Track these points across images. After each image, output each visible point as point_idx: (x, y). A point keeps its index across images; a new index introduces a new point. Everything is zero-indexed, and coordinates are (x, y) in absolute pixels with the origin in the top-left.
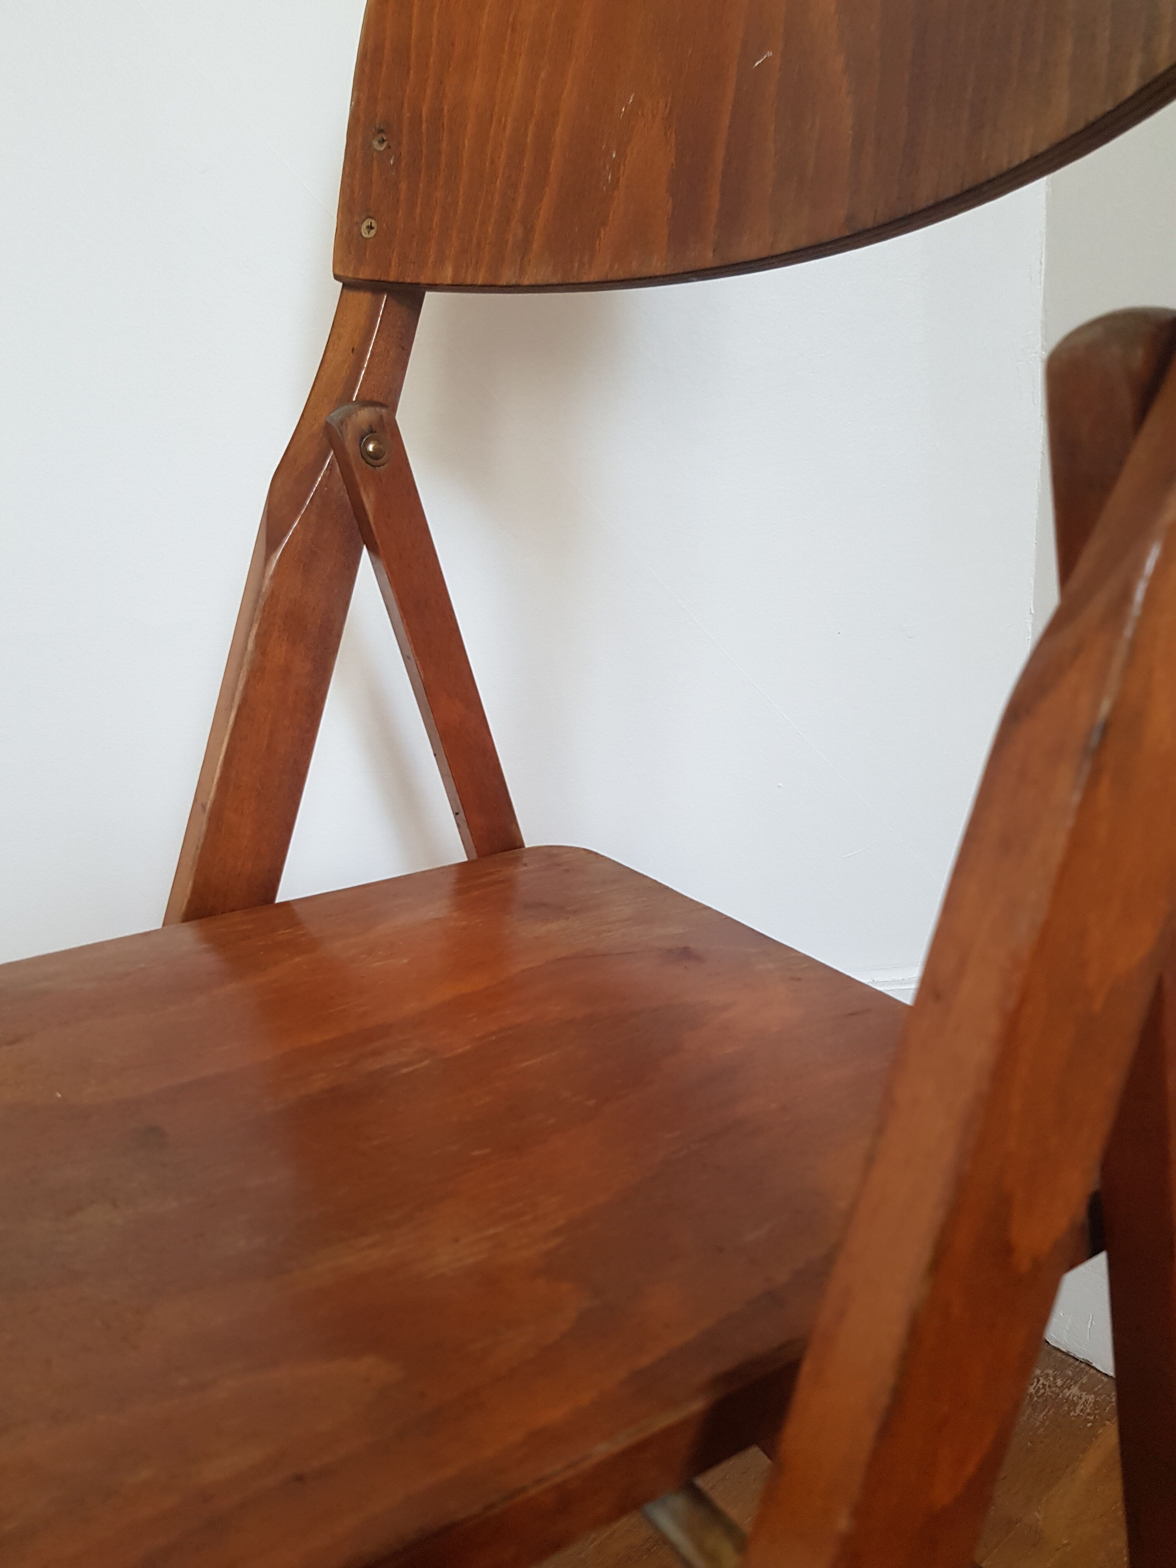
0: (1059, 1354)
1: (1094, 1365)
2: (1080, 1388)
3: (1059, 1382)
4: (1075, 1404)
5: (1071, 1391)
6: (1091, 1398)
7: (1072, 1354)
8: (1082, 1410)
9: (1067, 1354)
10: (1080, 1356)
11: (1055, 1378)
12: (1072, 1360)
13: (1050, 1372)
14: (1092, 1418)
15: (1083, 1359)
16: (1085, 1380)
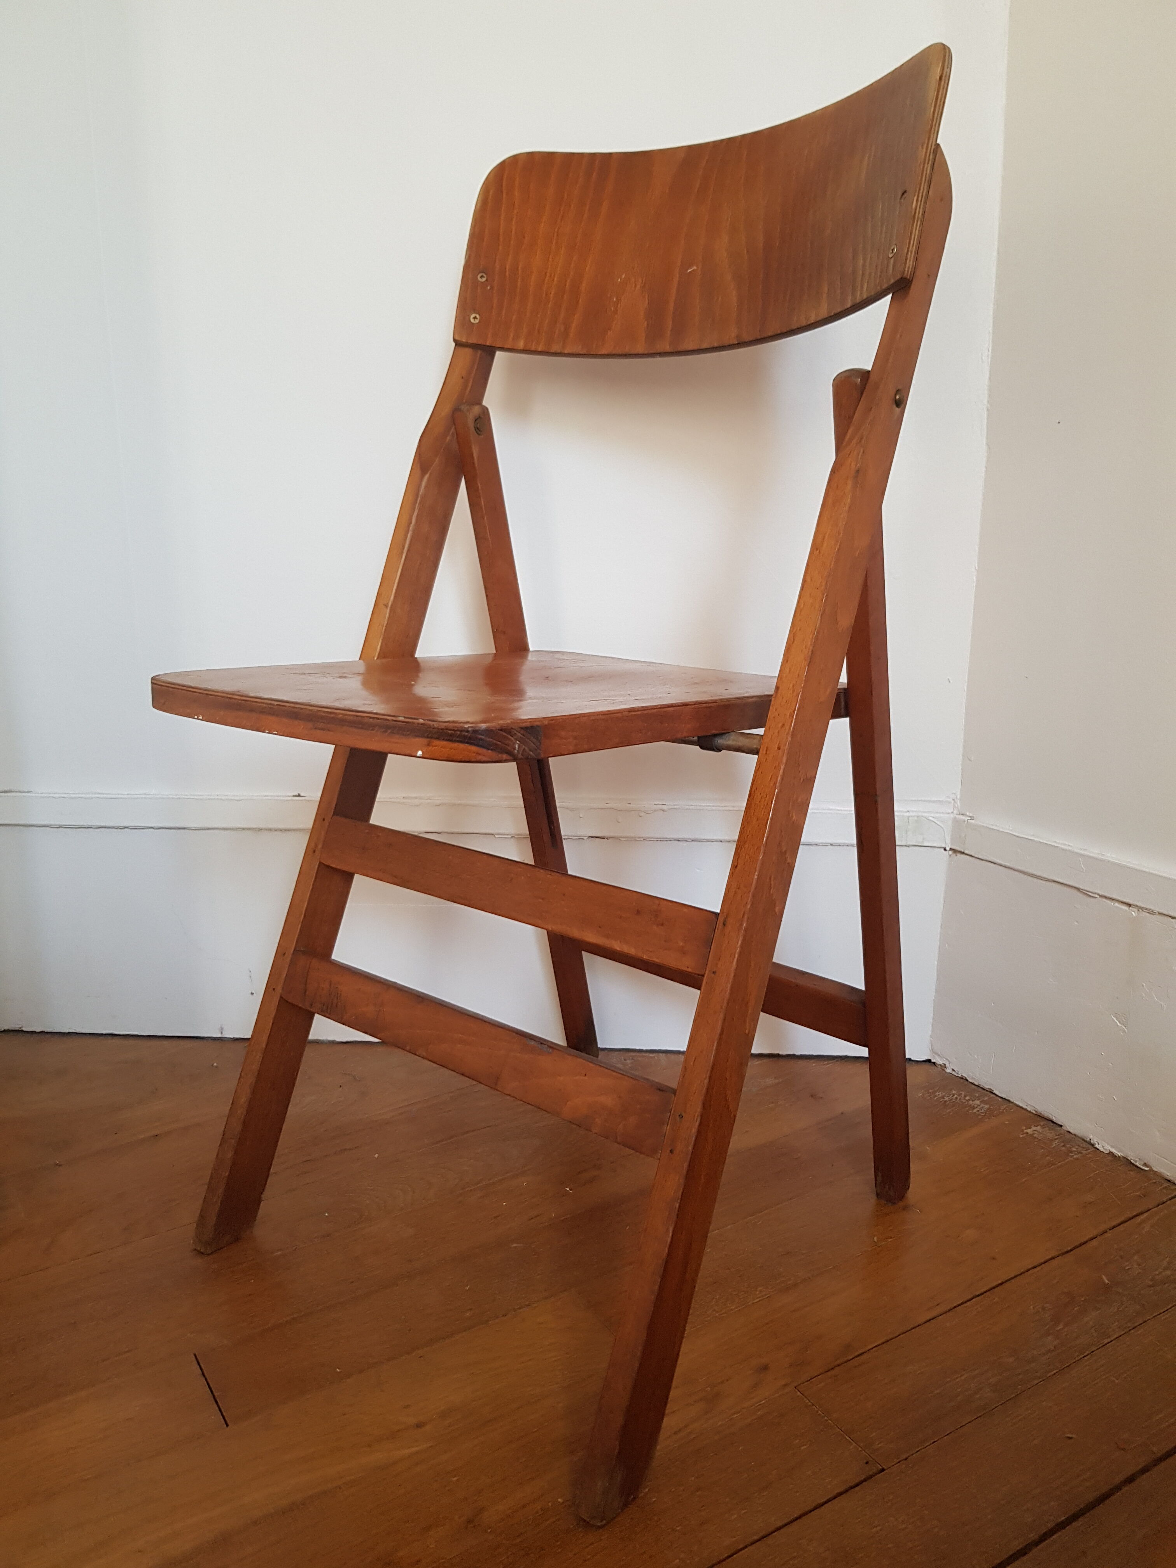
0: (973, 1086)
1: (994, 1092)
2: (981, 1102)
3: (967, 1098)
4: (974, 1108)
5: (974, 1102)
6: (987, 1106)
7: (981, 1086)
8: (978, 1111)
9: (978, 1086)
10: (986, 1086)
11: (965, 1096)
12: (981, 1090)
13: (963, 1093)
14: (984, 1114)
15: (989, 1089)
16: (986, 1099)
